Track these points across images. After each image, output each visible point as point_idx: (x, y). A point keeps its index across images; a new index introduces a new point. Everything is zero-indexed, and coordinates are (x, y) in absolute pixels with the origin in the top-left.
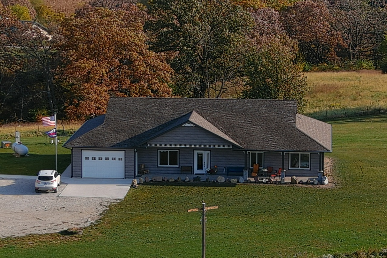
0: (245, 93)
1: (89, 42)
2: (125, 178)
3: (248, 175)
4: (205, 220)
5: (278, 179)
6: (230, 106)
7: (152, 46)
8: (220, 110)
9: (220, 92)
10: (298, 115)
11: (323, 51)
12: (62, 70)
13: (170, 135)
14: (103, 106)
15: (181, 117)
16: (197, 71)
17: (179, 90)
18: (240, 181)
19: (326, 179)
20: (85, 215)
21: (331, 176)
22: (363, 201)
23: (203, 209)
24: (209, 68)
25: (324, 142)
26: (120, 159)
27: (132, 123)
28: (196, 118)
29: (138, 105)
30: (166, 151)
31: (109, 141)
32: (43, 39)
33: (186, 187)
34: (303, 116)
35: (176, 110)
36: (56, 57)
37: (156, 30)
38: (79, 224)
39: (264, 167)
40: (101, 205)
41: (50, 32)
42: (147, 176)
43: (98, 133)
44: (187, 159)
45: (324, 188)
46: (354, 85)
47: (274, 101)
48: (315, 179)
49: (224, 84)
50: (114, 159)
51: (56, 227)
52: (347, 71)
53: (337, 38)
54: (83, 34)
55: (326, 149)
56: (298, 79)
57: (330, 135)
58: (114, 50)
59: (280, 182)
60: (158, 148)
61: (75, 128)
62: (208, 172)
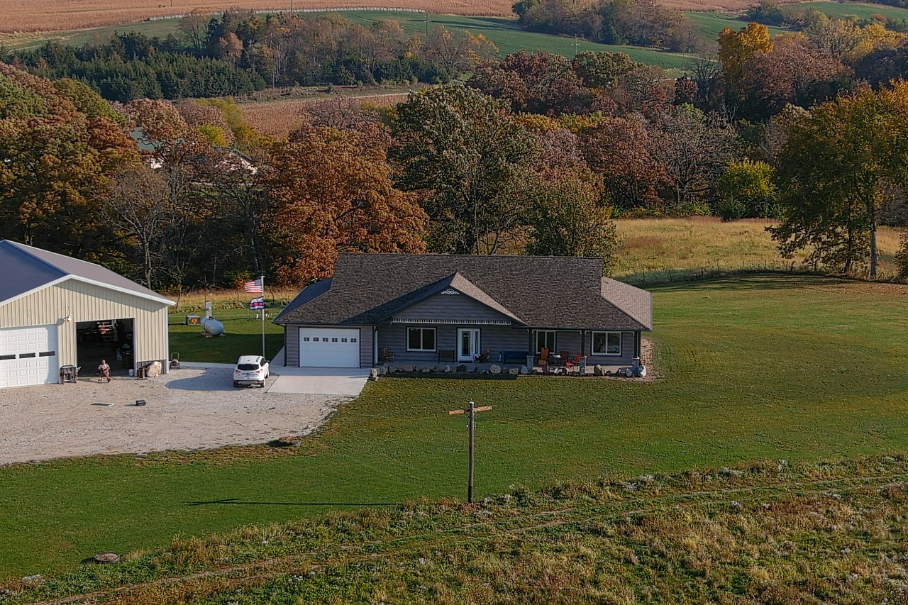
0: (530, 249)
1: (310, 177)
2: (360, 368)
3: (534, 363)
4: (473, 427)
5: (577, 369)
6: (508, 266)
7: (398, 181)
8: (495, 271)
9: (494, 247)
10: (603, 279)
11: (638, 190)
12: (271, 216)
13: (424, 307)
14: (329, 266)
15: (439, 281)
16: (462, 217)
17: (436, 244)
18: (522, 372)
19: (643, 369)
20: (303, 418)
21: (651, 364)
22: (695, 400)
23: (470, 411)
24: (478, 214)
25: (640, 317)
26: (353, 340)
27: (370, 290)
28: (461, 283)
29: (378, 264)
30: (417, 328)
31: (337, 314)
32: (244, 173)
33: (447, 379)
34: (611, 280)
35: (432, 271)
36: (262, 197)
37: (402, 159)
38: (296, 432)
39: (556, 352)
40: (326, 405)
41: (253, 163)
42: (391, 364)
43: (323, 304)
44: (448, 341)
45: (641, 382)
46: (682, 238)
47: (570, 259)
48: (628, 369)
49: (499, 236)
50: (344, 340)
51: (263, 436)
52: (672, 218)
53: (659, 171)
54: (300, 165)
55: (644, 327)
56: (604, 228)
57: (650, 308)
58: (344, 188)
59: (579, 373)
60: (407, 325)
61: (290, 298)
62: (477, 359)
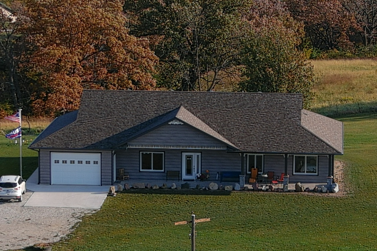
1: (60, 25)
2: (101, 185)
3: (245, 181)
4: (195, 235)
5: (281, 186)
6: (224, 101)
7: (133, 29)
8: (213, 105)
9: (213, 83)
10: (303, 111)
11: (333, 35)
12: (27, 57)
13: (154, 135)
14: (76, 100)
15: (167, 113)
16: (186, 58)
18: (235, 189)
19: (336, 186)
20: (54, 228)
21: (343, 182)
23: (192, 222)
24: (199, 56)
25: (334, 143)
26: (96, 163)
27: (109, 121)
28: (185, 115)
29: (116, 99)
30: (148, 153)
31: (82, 141)
32: (5, 21)
33: (173, 195)
34: (309, 112)
35: (161, 105)
36: (20, 42)
37: (137, 10)
38: (47, 239)
39: (264, 172)
40: (73, 216)
41: (14, 13)
42: (127, 182)
43: (70, 132)
44: (174, 163)
45: (334, 197)
46: (369, 75)
47: (275, 95)
48: (324, 186)
49: (217, 74)
50: (88, 162)
51: (20, 243)
52: (361, 58)
53: (350, 20)
54: (52, 15)
55: (337, 151)
56: (304, 68)
57: (342, 135)
58: (89, 34)
59: (282, 189)
60: (140, 150)
61: (43, 126)
62: (198, 178)
